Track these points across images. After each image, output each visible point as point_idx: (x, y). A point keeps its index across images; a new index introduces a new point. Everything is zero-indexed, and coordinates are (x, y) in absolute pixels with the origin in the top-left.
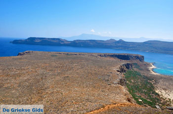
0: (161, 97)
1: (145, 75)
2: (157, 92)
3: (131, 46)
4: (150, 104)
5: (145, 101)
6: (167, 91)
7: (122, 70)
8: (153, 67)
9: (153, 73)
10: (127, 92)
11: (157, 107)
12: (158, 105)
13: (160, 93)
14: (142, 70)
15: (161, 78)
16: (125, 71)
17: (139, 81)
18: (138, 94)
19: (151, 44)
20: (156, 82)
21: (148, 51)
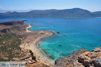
0: (22, 50)
1: (20, 34)
6: (29, 44)
8: (30, 27)
9: (27, 31)
13: (23, 47)
19: (33, 12)
20: (25, 38)
21: (32, 17)
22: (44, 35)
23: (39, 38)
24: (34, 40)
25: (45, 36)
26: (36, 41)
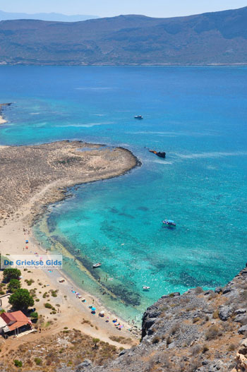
21: (4, 63)
22: (80, 171)
23: (54, 184)
24: (26, 199)
25: (88, 172)
26: (36, 204)
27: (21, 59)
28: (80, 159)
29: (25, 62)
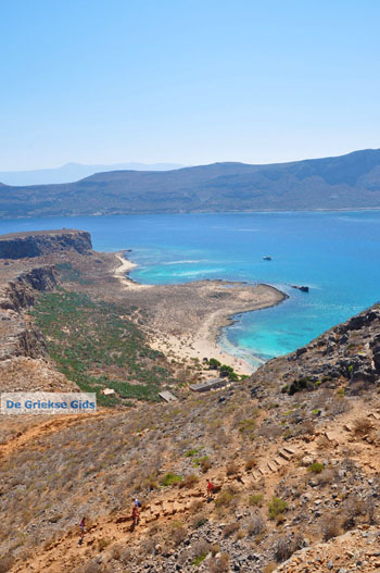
0: (170, 359)
1: (106, 298)
2: (154, 346)
3: (34, 201)
4: (142, 394)
5: (124, 391)
6: (184, 337)
7: (19, 301)
8: (127, 265)
9: (131, 286)
10: (57, 374)
11: (166, 395)
12: (168, 389)
13: (164, 349)
14: (89, 282)
15: (159, 297)
16: (31, 301)
17: (90, 324)
18: (94, 374)
19: (104, 184)
20: (147, 315)
21: (99, 213)
22: (235, 303)
23: (217, 313)
24: (200, 324)
25: (243, 304)
26: (210, 328)
27: (117, 209)
28: (230, 294)
29: (121, 212)
